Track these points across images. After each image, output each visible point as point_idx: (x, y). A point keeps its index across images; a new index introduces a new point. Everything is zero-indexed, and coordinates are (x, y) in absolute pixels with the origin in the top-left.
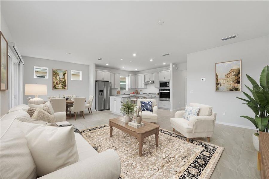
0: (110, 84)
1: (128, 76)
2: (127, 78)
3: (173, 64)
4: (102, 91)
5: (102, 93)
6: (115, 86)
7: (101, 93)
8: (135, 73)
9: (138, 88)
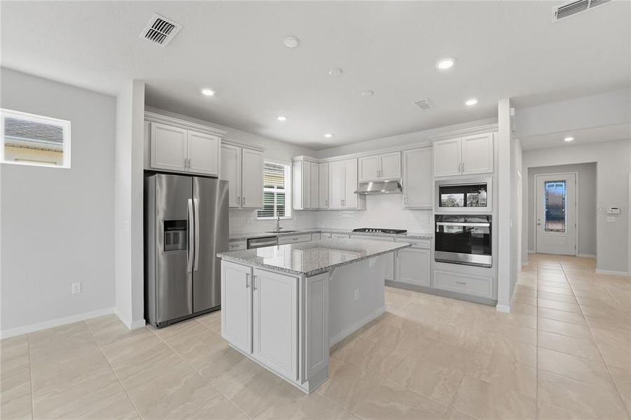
0: (222, 188)
1: (293, 162)
2: (287, 169)
3: (513, 103)
4: (183, 225)
5: (181, 234)
6: (241, 200)
7: (176, 236)
8: (317, 152)
9: (331, 207)
